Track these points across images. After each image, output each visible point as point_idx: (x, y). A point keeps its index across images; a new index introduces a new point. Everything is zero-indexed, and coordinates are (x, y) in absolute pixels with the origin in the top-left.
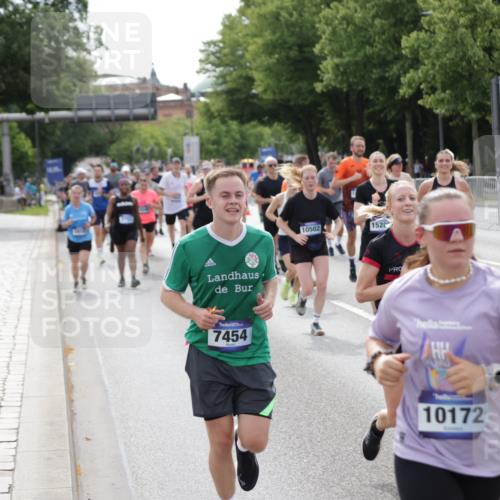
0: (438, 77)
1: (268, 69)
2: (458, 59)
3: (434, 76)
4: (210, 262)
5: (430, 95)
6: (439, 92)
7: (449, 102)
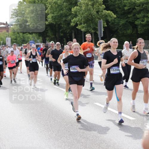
2: (89, 14)
3: (81, 20)
5: (80, 25)
6: (83, 24)
7: (86, 27)
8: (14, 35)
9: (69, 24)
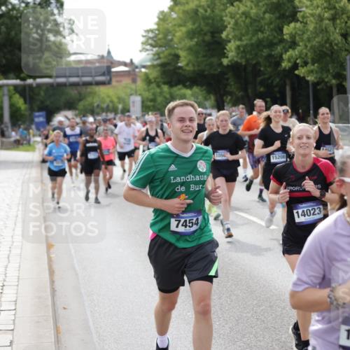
0: (309, 54)
1: (190, 49)
2: (323, 42)
3: (306, 54)
4: (173, 168)
5: (303, 67)
6: (309, 65)
7: (317, 72)
8: (149, 90)
9: (278, 64)
